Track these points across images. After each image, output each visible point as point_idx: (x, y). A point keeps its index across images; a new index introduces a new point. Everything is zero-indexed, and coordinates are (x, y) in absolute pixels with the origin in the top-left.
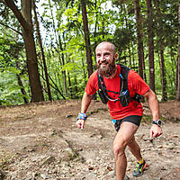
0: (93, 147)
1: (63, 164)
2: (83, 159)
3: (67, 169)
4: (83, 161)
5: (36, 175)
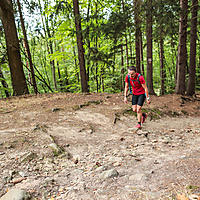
0: (81, 143)
1: (46, 161)
2: (69, 155)
3: (51, 166)
4: (70, 157)
5: (14, 173)
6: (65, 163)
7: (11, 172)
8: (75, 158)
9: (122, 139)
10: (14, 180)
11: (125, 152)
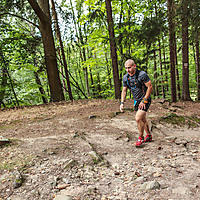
0: (118, 151)
1: (87, 168)
2: (108, 163)
3: (91, 173)
4: (109, 165)
5: (58, 179)
6: (104, 171)
7: (55, 178)
8: (113, 166)
9: (160, 148)
10: (59, 186)
11: (164, 162)
